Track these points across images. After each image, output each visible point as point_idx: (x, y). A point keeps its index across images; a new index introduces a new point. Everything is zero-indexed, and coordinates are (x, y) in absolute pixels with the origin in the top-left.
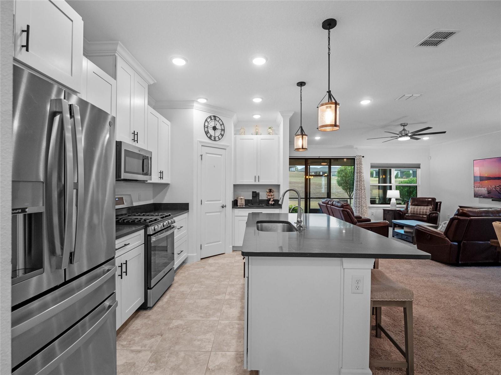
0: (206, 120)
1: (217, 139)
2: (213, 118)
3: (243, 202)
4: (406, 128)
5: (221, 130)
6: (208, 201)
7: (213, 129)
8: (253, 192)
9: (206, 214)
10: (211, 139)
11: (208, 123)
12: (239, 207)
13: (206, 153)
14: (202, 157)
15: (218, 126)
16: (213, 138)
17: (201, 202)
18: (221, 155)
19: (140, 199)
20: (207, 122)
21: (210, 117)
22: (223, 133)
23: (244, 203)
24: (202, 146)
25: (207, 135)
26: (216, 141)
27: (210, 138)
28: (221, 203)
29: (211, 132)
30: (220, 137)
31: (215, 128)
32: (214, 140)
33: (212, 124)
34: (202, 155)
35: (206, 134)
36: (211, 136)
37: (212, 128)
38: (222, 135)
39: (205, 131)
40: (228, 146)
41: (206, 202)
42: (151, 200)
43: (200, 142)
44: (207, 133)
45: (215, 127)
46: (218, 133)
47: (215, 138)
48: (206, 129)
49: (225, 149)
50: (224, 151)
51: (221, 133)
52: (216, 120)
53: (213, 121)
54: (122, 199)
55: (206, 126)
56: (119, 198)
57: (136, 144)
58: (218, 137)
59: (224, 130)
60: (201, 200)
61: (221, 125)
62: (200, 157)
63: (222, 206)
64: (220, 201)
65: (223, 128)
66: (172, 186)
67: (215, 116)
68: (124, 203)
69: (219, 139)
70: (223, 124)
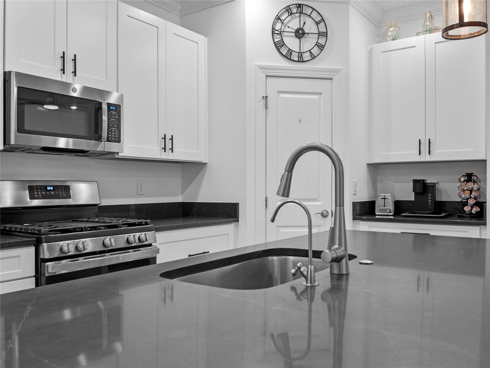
0: (278, 18)
1: (307, 56)
2: (294, 10)
3: (391, 207)
5: (317, 36)
7: (296, 36)
8: (415, 182)
9: (281, 229)
10: (290, 59)
11: (283, 23)
12: (377, 217)
13: (279, 92)
14: (266, 101)
15: (310, 27)
16: (295, 57)
17: (266, 201)
18: (320, 94)
19: (139, 193)
20: (279, 21)
21: (288, 9)
22: (322, 41)
23: (393, 208)
24: (267, 76)
25: (279, 50)
26: (303, 61)
27: (288, 57)
28: (320, 205)
29: (292, 42)
30: (315, 51)
31: (300, 34)
32: (298, 61)
33: (294, 24)
34: (266, 98)
35: (277, 48)
36: (290, 51)
37: (294, 34)
38: (321, 47)
39: (274, 43)
40: (337, 71)
42: (175, 195)
43: (260, 68)
44: (279, 46)
45: (302, 29)
46: (308, 43)
47: (300, 54)
48: (277, 38)
49: (331, 79)
50: (328, 82)
51: (317, 42)
52: (302, 13)
53: (296, 17)
54: (67, 188)
55: (276, 32)
56: (58, 186)
57: (67, 78)
58: (311, 53)
59: (327, 34)
60: (266, 198)
61: (317, 24)
62: (263, 102)
63: (322, 213)
64: (316, 200)
65: (322, 29)
66: (208, 165)
67: (300, 5)
68: (69, 196)
69: (313, 57)
70: (324, 21)
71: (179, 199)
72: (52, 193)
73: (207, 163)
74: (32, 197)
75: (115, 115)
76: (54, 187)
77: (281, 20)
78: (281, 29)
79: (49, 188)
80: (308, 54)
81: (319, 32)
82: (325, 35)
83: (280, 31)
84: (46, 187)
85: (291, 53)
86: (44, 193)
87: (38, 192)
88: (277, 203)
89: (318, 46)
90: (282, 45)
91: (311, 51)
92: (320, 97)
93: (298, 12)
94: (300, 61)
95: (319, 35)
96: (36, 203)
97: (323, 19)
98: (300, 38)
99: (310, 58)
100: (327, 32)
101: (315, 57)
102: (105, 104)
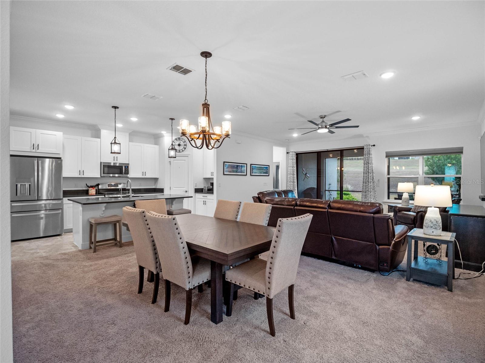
0: (173, 141)
1: (181, 151)
2: (178, 139)
4: (325, 119)
8: (211, 183)
11: (174, 143)
12: (204, 192)
13: (174, 160)
15: (182, 143)
17: (170, 188)
18: (185, 160)
21: (176, 139)
22: (185, 147)
23: (207, 190)
28: (185, 189)
29: (177, 148)
30: (184, 149)
31: (179, 145)
33: (177, 143)
34: (170, 162)
36: (177, 150)
37: (177, 145)
38: (185, 148)
40: (189, 154)
41: (174, 188)
46: (181, 147)
47: (179, 151)
48: (173, 147)
49: (188, 156)
52: (180, 140)
53: (178, 141)
57: (115, 162)
62: (169, 163)
63: (185, 191)
64: (184, 188)
65: (185, 144)
66: (159, 179)
68: (118, 186)
69: (183, 151)
71: (154, 187)
72: (113, 186)
74: (108, 187)
75: (127, 168)
76: (114, 184)
83: (173, 145)
84: (112, 184)
87: (110, 185)
91: (182, 149)
102: (124, 166)
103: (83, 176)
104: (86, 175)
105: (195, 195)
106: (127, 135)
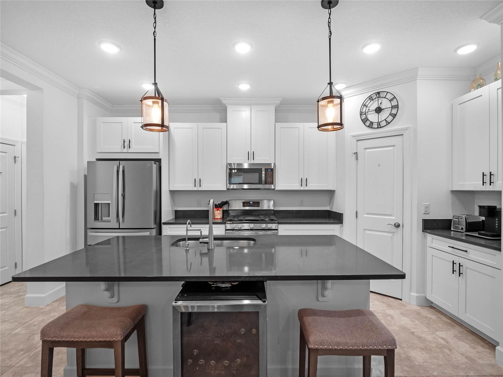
1: (383, 123)
2: (374, 97)
5: (390, 109)
6: (367, 214)
7: (376, 112)
8: (481, 207)
9: (366, 231)
10: (372, 128)
11: (367, 107)
13: (365, 149)
14: (357, 155)
15: (386, 104)
16: (375, 126)
17: (356, 214)
18: (394, 146)
21: (371, 98)
22: (394, 111)
23: (464, 227)
24: (358, 140)
25: (364, 124)
26: (381, 127)
27: (371, 126)
28: (394, 219)
29: (373, 117)
30: (391, 118)
32: (377, 128)
33: (374, 105)
34: (356, 153)
36: (372, 123)
37: (374, 112)
38: (394, 116)
39: (362, 120)
40: (406, 129)
41: (365, 216)
43: (353, 137)
44: (364, 121)
45: (380, 107)
46: (384, 115)
47: (379, 123)
48: (364, 117)
49: (403, 135)
50: (400, 137)
51: (391, 113)
52: (380, 97)
53: (376, 101)
54: (258, 203)
55: (363, 113)
56: (255, 202)
57: (251, 161)
58: (386, 121)
59: (398, 106)
60: (357, 212)
61: (390, 101)
62: (354, 156)
63: (395, 224)
64: (390, 215)
65: (394, 103)
66: (336, 193)
67: (378, 92)
68: (259, 206)
69: (388, 123)
70: (395, 98)
71: (328, 208)
72: (252, 204)
73: (335, 191)
74: (244, 206)
75: (271, 173)
76: (253, 202)
77: (365, 105)
78: (365, 111)
79: (251, 203)
80: (385, 122)
81: (392, 106)
82: (397, 107)
83: (365, 112)
84: (250, 202)
85: (372, 124)
86: (248, 204)
87: (246, 204)
88: (364, 215)
89: (391, 115)
90: (367, 120)
91: (386, 120)
92: (394, 148)
93: (377, 97)
94: (379, 128)
95: (392, 108)
96: (247, 208)
97: (395, 97)
98: (378, 113)
99: (386, 124)
100: (398, 105)
101: (389, 123)
102: (263, 169)
103: (200, 189)
104: (205, 187)
105: (425, 237)
106: (273, 109)
